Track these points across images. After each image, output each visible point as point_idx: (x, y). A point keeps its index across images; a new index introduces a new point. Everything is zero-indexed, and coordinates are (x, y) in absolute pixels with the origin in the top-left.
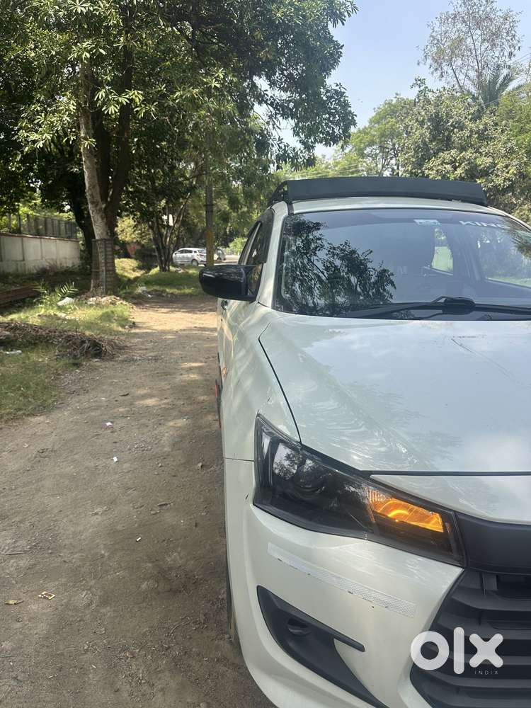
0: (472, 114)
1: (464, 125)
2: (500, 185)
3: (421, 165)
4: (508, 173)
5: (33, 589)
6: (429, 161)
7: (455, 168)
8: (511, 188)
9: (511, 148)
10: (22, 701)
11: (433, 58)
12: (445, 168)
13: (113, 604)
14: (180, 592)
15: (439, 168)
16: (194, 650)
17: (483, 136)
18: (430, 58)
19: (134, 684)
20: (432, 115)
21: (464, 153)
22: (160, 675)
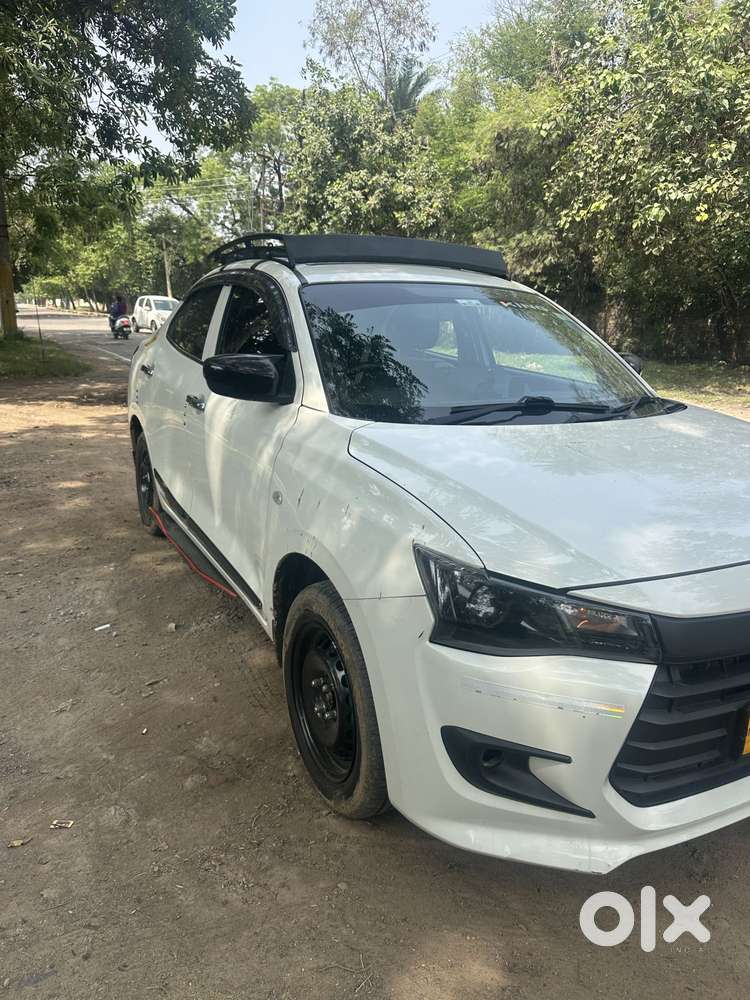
0: (384, 122)
1: (375, 136)
2: (422, 222)
3: (321, 188)
4: (431, 207)
5: (35, 821)
6: (332, 183)
7: (366, 197)
8: (435, 227)
9: (434, 174)
10: (116, 946)
11: (325, 39)
12: (354, 195)
13: (159, 813)
14: (239, 779)
15: (347, 194)
16: (292, 837)
17: (398, 153)
18: (320, 37)
19: (240, 891)
20: (334, 116)
21: (377, 176)
22: (268, 873)
